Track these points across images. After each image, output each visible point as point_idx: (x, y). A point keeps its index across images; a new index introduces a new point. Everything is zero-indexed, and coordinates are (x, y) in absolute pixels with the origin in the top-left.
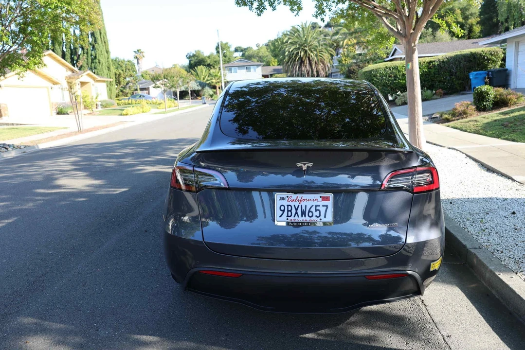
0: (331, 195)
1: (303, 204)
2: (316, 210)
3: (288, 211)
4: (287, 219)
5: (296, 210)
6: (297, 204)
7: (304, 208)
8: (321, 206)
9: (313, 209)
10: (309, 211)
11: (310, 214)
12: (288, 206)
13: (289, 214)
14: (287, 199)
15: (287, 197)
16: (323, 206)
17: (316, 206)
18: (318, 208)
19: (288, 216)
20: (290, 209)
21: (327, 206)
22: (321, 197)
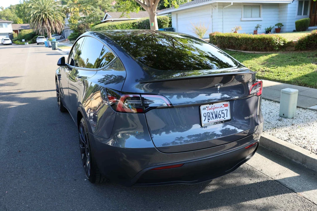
0: (228, 103)
1: (215, 110)
2: (222, 113)
3: (208, 116)
4: (208, 122)
5: (212, 115)
6: (212, 111)
7: (216, 113)
8: (224, 110)
9: (220, 113)
10: (219, 114)
11: (220, 116)
12: (208, 113)
13: (209, 119)
14: (206, 108)
15: (207, 107)
16: (225, 110)
17: (222, 111)
18: (223, 112)
19: (208, 120)
20: (209, 115)
21: (227, 110)
22: (223, 105)
